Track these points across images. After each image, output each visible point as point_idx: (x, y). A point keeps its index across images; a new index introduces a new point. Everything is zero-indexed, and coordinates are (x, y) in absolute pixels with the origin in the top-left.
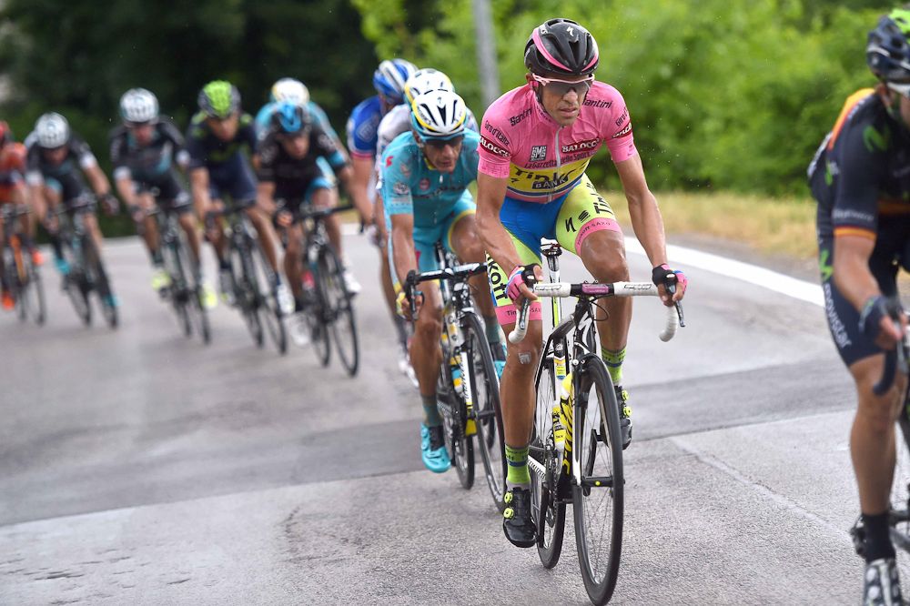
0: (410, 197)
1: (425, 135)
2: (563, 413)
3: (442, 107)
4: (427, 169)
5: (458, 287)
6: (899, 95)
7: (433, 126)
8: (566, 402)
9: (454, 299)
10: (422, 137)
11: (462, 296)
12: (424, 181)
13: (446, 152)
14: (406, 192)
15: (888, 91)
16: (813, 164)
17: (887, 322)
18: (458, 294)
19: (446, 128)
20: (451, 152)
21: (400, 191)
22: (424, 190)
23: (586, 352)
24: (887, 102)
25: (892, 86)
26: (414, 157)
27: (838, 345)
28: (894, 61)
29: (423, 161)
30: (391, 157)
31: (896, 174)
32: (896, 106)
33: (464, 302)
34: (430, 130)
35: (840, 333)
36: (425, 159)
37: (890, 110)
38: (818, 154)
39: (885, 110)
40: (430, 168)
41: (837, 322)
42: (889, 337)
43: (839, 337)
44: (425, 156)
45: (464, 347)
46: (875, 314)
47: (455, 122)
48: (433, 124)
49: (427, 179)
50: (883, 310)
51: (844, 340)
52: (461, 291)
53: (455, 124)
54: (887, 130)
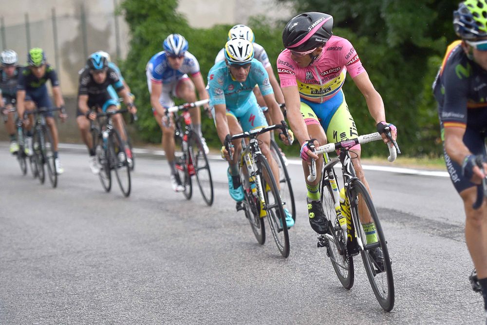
0: (223, 95)
1: (231, 61)
2: (343, 210)
3: (240, 47)
4: (232, 80)
5: (252, 141)
6: (472, 47)
7: (235, 57)
8: (343, 204)
9: (251, 147)
10: (229, 62)
11: (255, 146)
12: (231, 86)
13: (241, 71)
14: (221, 93)
15: (466, 45)
16: (435, 83)
17: (476, 169)
18: (252, 144)
19: (242, 59)
20: (244, 71)
21: (218, 93)
22: (231, 91)
23: (351, 177)
24: (466, 51)
25: (468, 42)
26: (225, 74)
27: (453, 181)
28: (467, 29)
29: (229, 76)
30: (213, 75)
31: (475, 89)
32: (471, 53)
33: (256, 149)
34: (233, 59)
35: (454, 174)
36: (231, 74)
37: (468, 55)
38: (437, 77)
39: (465, 55)
40: (234, 80)
41: (452, 168)
42: (479, 177)
43: (454, 176)
44: (231, 72)
45: (258, 173)
46: (469, 164)
47: (247, 56)
48: (235, 56)
49: (233, 85)
50: (474, 163)
51: (456, 178)
52: (254, 143)
53: (247, 57)
54: (468, 66)
